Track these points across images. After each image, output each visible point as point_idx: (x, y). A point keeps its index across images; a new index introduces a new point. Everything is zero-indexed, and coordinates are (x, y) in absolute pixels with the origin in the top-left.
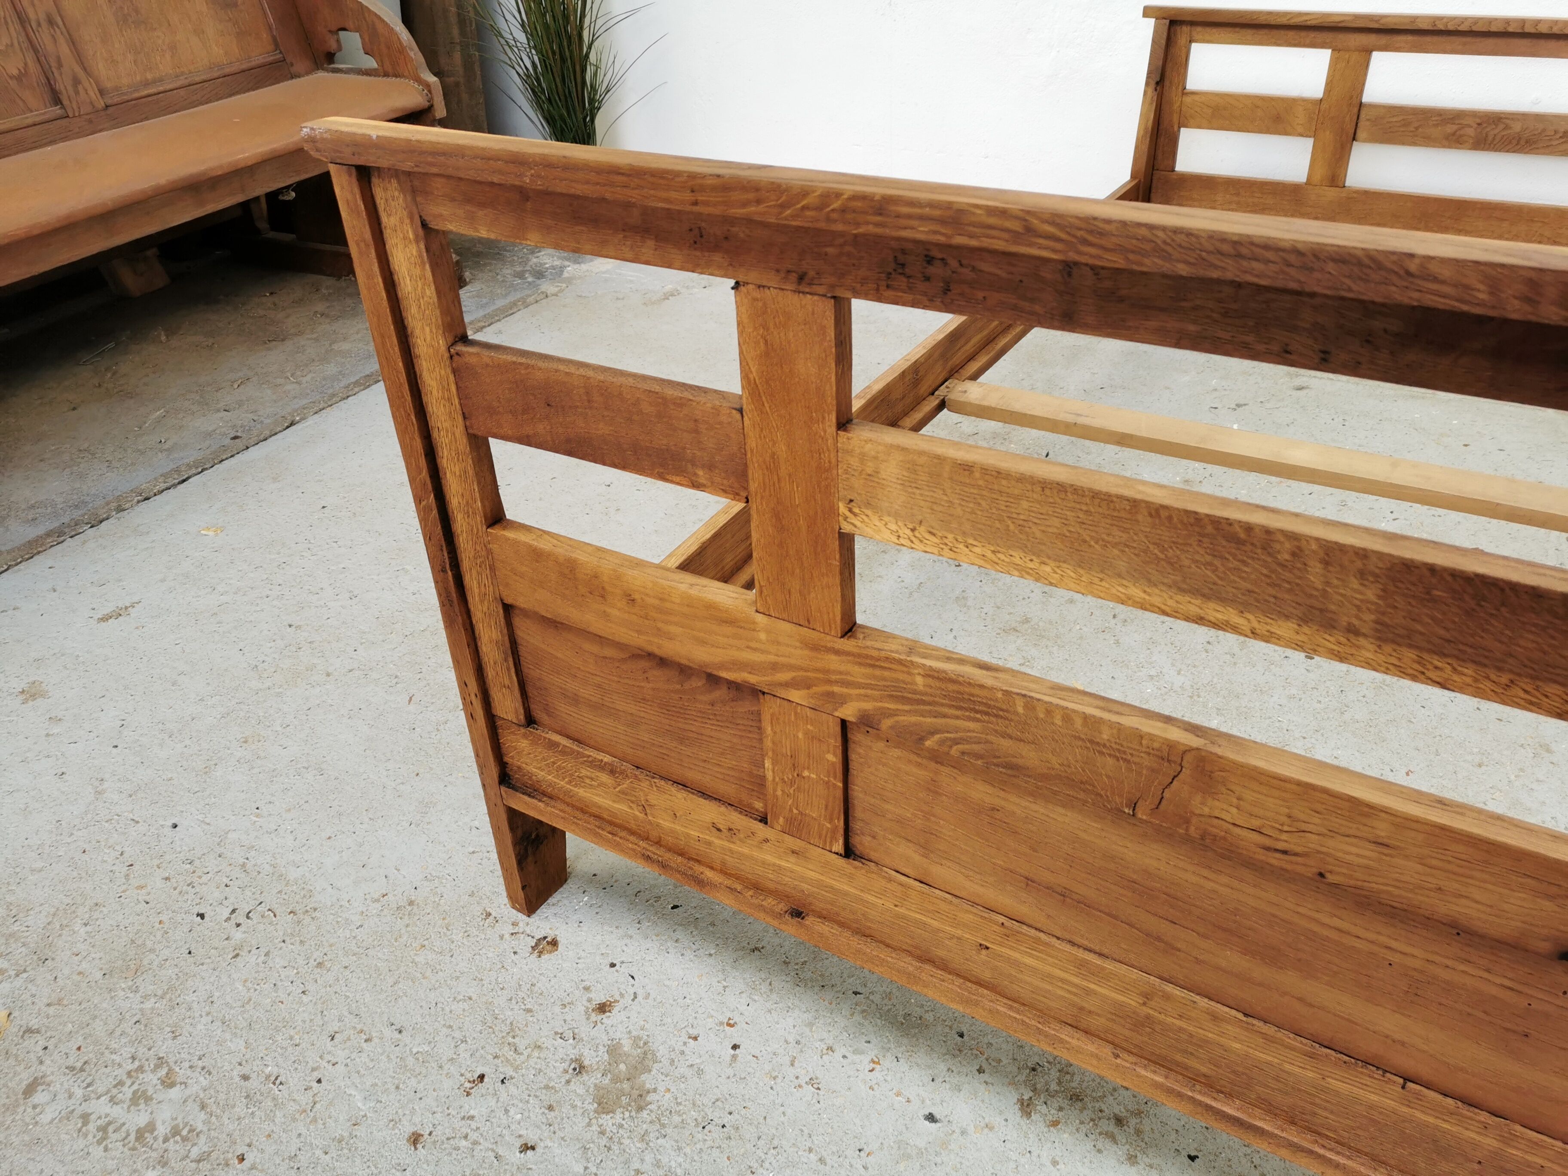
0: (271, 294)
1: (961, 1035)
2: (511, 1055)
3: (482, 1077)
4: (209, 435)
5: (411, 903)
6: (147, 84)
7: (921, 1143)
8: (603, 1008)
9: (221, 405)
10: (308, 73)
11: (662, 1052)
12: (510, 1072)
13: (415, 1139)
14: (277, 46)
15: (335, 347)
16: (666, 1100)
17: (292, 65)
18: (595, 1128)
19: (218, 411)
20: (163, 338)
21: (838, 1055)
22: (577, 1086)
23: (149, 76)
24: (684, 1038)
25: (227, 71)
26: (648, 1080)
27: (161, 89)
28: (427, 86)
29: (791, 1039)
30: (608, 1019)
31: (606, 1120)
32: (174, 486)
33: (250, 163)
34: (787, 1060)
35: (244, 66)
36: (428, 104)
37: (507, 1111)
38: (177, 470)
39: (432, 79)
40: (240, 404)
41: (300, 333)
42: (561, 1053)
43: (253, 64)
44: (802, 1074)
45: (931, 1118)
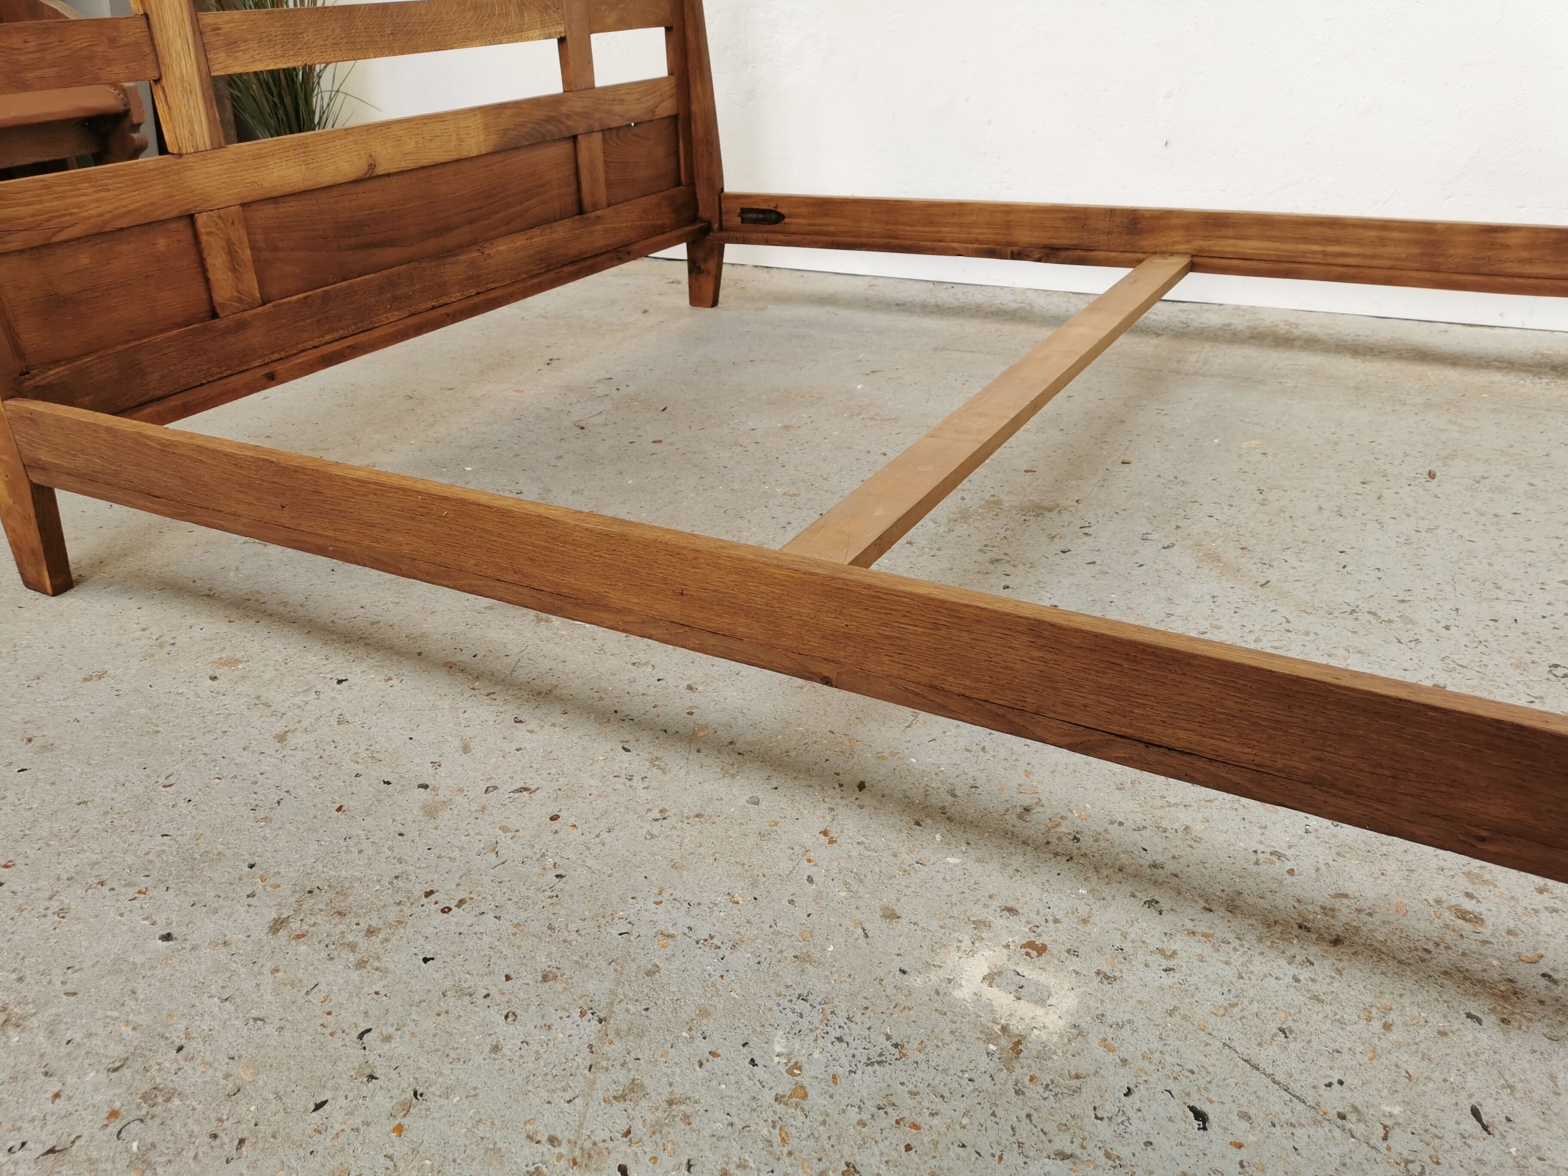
1: (251, 866)
7: (139, 959)
21: (105, 890)
28: (124, 91)
29: (64, 877)
34: (48, 894)
36: (123, 108)
44: (55, 905)
45: (167, 937)
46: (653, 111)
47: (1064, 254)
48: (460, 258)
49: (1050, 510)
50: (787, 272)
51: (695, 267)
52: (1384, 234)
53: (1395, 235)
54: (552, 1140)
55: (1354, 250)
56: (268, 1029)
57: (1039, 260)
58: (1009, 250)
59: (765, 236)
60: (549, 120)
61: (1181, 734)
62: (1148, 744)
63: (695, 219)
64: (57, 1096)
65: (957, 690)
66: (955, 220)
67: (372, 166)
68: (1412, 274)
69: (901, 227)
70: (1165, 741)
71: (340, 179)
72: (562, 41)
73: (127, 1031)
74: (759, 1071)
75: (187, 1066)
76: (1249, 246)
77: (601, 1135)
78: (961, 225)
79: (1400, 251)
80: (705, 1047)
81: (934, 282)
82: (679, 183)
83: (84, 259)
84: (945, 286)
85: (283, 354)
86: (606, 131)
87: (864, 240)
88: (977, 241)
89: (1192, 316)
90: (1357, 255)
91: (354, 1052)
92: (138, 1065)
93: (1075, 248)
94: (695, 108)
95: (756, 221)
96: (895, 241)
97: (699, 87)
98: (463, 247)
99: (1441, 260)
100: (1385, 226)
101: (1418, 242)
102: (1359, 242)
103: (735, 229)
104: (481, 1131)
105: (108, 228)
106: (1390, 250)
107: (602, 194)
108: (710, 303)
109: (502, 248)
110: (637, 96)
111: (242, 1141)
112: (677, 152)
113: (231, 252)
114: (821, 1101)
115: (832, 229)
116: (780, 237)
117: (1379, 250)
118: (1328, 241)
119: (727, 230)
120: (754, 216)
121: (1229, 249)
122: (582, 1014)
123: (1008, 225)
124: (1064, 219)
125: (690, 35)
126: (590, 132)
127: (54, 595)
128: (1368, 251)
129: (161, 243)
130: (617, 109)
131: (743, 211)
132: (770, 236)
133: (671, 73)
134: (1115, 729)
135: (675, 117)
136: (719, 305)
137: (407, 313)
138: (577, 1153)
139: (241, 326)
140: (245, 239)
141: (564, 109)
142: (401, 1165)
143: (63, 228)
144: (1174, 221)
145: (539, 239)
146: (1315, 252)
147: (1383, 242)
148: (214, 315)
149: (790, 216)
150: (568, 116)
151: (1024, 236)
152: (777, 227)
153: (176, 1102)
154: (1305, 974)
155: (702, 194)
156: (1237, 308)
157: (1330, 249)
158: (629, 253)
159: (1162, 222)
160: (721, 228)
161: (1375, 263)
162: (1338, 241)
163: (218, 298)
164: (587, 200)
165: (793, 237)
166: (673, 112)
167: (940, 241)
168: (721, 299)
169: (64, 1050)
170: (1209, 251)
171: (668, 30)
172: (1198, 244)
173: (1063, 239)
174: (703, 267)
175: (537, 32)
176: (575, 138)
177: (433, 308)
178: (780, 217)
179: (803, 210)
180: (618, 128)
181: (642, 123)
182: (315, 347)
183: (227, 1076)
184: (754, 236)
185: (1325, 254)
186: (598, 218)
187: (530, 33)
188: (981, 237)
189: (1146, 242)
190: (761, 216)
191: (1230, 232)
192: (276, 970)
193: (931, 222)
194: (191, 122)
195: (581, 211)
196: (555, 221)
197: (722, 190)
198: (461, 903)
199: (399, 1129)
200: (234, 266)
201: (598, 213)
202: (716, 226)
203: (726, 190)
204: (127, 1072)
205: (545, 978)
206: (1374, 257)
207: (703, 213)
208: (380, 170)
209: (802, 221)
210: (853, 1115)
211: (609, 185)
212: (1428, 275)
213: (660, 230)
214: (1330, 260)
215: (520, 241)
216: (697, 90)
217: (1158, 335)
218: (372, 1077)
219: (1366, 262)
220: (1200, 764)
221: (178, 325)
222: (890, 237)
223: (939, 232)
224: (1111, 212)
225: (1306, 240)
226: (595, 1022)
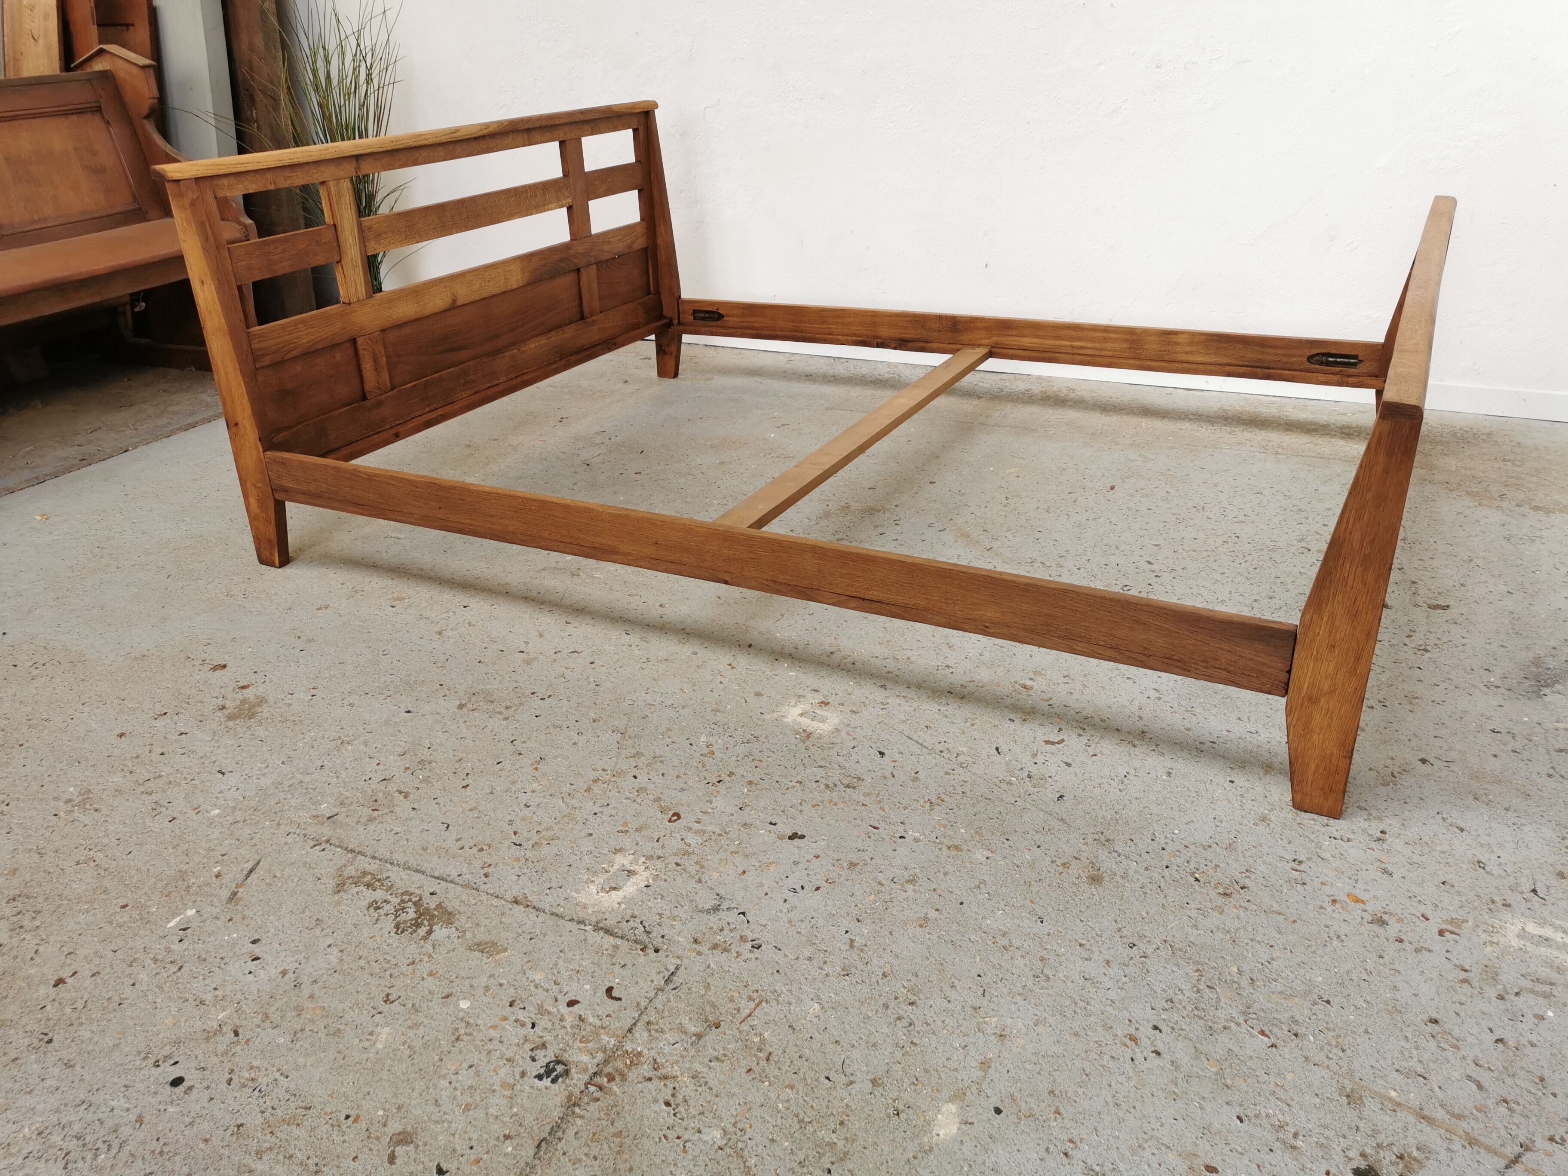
0: (129, 380)
1: (441, 685)
2: (184, 705)
3: (165, 714)
4: (65, 459)
5: (144, 656)
6: (34, 222)
7: (398, 720)
8: (243, 687)
9: (76, 443)
10: (160, 218)
11: (271, 700)
12: (182, 710)
13: (121, 735)
14: (135, 198)
15: (170, 409)
16: (266, 714)
17: (147, 212)
18: (223, 726)
19: (73, 446)
20: (40, 406)
21: (369, 696)
22: (219, 714)
23: (36, 217)
24: (286, 694)
25: (96, 215)
26: (259, 709)
27: (44, 226)
28: (245, 226)
30: (244, 691)
31: (231, 724)
32: (33, 485)
33: (103, 272)
35: (109, 212)
37: (176, 724)
38: (37, 478)
39: (249, 221)
40: (90, 442)
41: (145, 402)
42: (214, 703)
43: (116, 211)
44: (346, 702)
45: (409, 712)
46: (630, 247)
47: (910, 344)
48: (505, 354)
49: (878, 511)
50: (729, 350)
51: (661, 351)
52: (1106, 335)
53: (1112, 335)
54: (603, 770)
55: (1089, 345)
56: (468, 741)
57: (895, 348)
58: (875, 341)
59: (710, 329)
60: (562, 260)
61: (875, 593)
62: (864, 599)
63: (661, 317)
64: (378, 764)
65: (784, 581)
66: (840, 320)
67: (454, 301)
68: (1123, 361)
69: (803, 325)
70: (870, 597)
71: (436, 310)
72: (570, 208)
73: (402, 743)
74: (694, 747)
75: (435, 753)
76: (1027, 341)
77: (624, 768)
78: (843, 324)
79: (1116, 346)
80: (669, 741)
81: (834, 358)
82: (649, 293)
83: (299, 368)
84: (842, 360)
85: (401, 421)
86: (599, 263)
87: (779, 333)
88: (855, 335)
89: (1007, 384)
90: (1092, 348)
91: (511, 748)
92: (412, 753)
93: (918, 340)
94: (660, 241)
95: (704, 319)
96: (799, 334)
97: (662, 226)
98: (507, 347)
99: (1141, 351)
100: (1107, 329)
101: (1126, 340)
102: (1092, 340)
103: (690, 325)
104: (572, 768)
105: (313, 349)
106: (1111, 345)
107: (597, 305)
108: (673, 375)
109: (533, 346)
110: (620, 237)
111: (467, 774)
112: (648, 272)
113: (375, 360)
114: (720, 755)
115: (756, 325)
116: (721, 330)
117: (1104, 345)
118: (1073, 339)
119: (684, 325)
120: (702, 315)
121: (1014, 343)
122: (613, 732)
123: (874, 324)
124: (910, 321)
125: (656, 193)
126: (588, 265)
127: (280, 567)
128: (1098, 346)
129: (338, 356)
130: (606, 247)
131: (695, 312)
132: (714, 329)
133: (642, 219)
134: (849, 593)
135: (647, 248)
136: (679, 376)
137: (473, 392)
138: (615, 773)
139: (380, 404)
140: (383, 351)
141: (571, 252)
142: (539, 779)
143: (289, 352)
144: (979, 324)
145: (555, 338)
146: (1066, 346)
147: (1106, 340)
148: (364, 398)
149: (728, 316)
150: (574, 256)
151: (885, 332)
152: (719, 323)
153: (434, 764)
154: (943, 709)
155: (666, 299)
156: (1039, 377)
157: (1075, 344)
158: (615, 344)
159: (972, 325)
160: (679, 323)
161: (1102, 353)
162: (1079, 339)
163: (367, 388)
164: (586, 310)
165: (731, 330)
166: (645, 245)
167: (830, 334)
168: (680, 372)
169: (374, 750)
170: (1002, 344)
171: (640, 191)
172: (995, 339)
173: (910, 334)
174: (667, 349)
175: (554, 205)
176: (578, 270)
177: (489, 387)
178: (720, 316)
179: (737, 312)
180: (607, 261)
181: (623, 255)
182: (420, 416)
183: (454, 756)
184: (703, 329)
185: (1072, 347)
186: (594, 321)
187: (550, 206)
188: (857, 332)
189: (963, 338)
190: (707, 315)
191: (1014, 332)
192: (465, 722)
193: (824, 322)
194: (356, 284)
195: (582, 318)
196: (566, 325)
197: (680, 297)
198: (549, 696)
199: (536, 769)
200: (377, 368)
201: (594, 318)
202: (676, 322)
203: (682, 297)
204: (407, 756)
205: (594, 721)
206: (1102, 349)
207: (666, 312)
208: (459, 303)
209: (735, 319)
210: (734, 758)
211: (601, 298)
212: (1132, 362)
213: (636, 327)
214: (1076, 351)
215: (543, 341)
216: (661, 229)
217: (979, 397)
218: (520, 754)
219: (1098, 353)
220: (884, 606)
221: (345, 405)
222: (796, 331)
223: (829, 328)
224: (940, 318)
225: (1059, 338)
226: (619, 734)
